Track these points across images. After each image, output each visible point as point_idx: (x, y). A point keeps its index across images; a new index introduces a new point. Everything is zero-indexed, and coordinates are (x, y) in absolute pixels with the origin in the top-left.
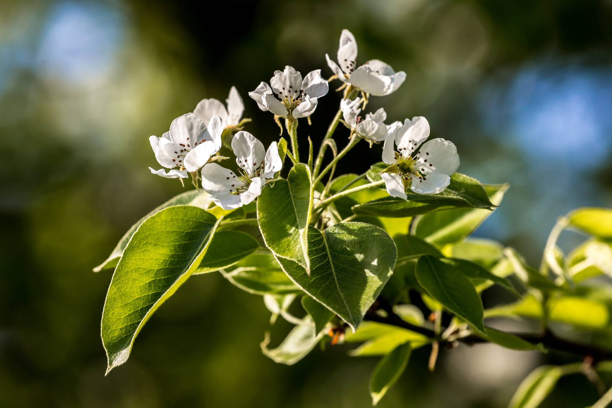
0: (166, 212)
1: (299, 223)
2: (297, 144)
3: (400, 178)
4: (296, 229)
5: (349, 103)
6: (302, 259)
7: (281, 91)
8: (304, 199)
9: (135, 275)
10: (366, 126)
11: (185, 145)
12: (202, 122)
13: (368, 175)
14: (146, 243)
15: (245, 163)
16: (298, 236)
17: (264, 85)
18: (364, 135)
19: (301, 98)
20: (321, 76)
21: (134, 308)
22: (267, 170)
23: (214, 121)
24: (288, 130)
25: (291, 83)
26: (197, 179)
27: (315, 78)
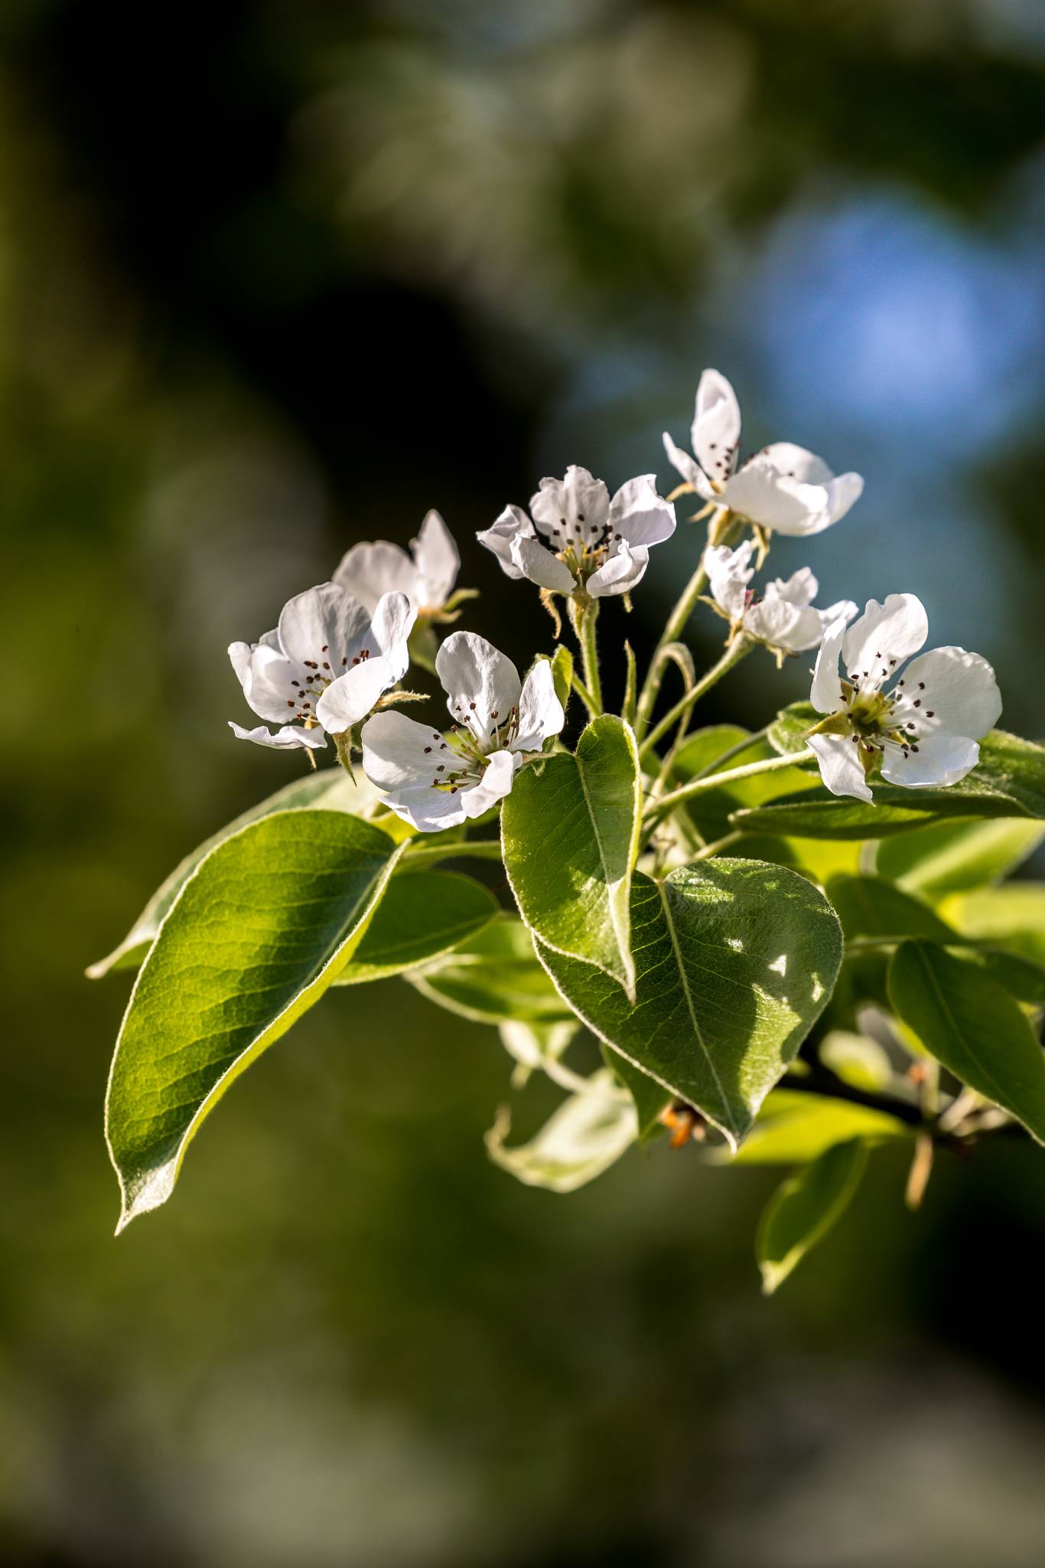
0: (267, 825)
1: (607, 865)
2: (595, 658)
3: (854, 750)
4: (596, 884)
5: (726, 556)
6: (615, 959)
7: (556, 529)
8: (619, 804)
9: (189, 985)
10: (769, 614)
11: (317, 665)
12: (358, 607)
13: (773, 736)
14: (217, 904)
15: (470, 713)
16: (604, 898)
17: (515, 512)
18: (764, 636)
19: (608, 545)
20: (656, 492)
21: (187, 1066)
22: (525, 730)
23: (389, 604)
24: (576, 626)
25: (581, 506)
26: (348, 751)
27: (640, 494)
